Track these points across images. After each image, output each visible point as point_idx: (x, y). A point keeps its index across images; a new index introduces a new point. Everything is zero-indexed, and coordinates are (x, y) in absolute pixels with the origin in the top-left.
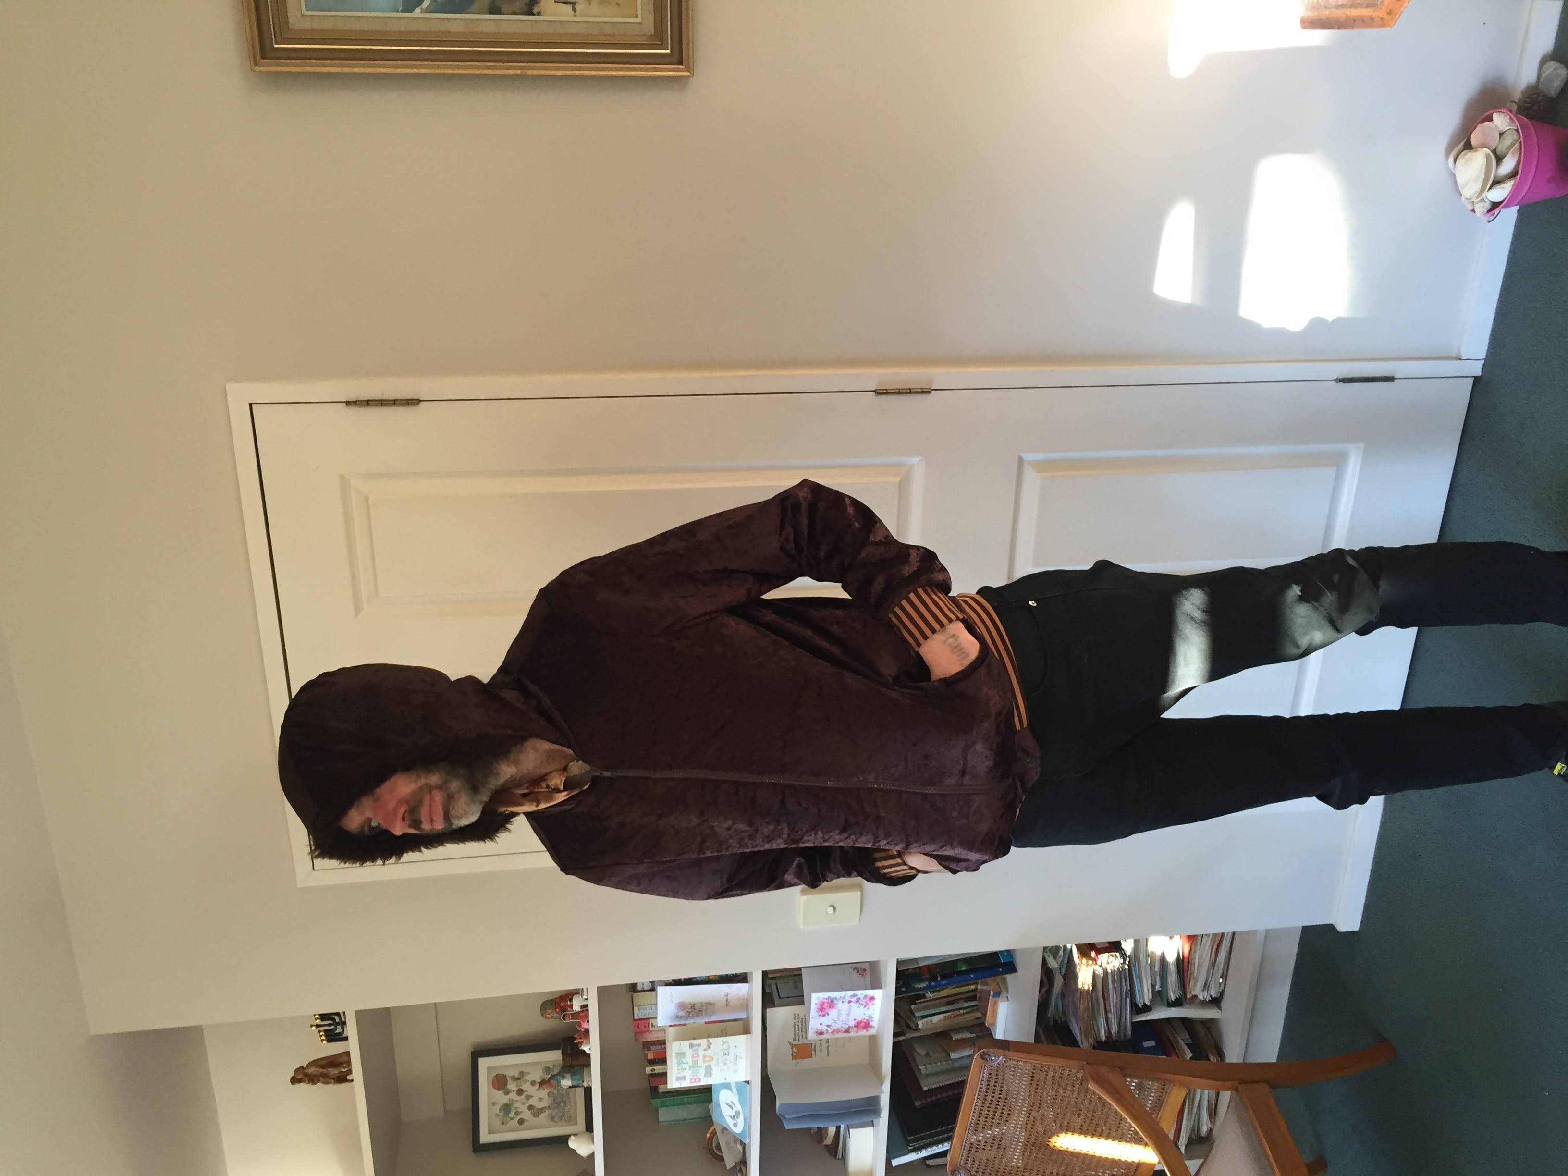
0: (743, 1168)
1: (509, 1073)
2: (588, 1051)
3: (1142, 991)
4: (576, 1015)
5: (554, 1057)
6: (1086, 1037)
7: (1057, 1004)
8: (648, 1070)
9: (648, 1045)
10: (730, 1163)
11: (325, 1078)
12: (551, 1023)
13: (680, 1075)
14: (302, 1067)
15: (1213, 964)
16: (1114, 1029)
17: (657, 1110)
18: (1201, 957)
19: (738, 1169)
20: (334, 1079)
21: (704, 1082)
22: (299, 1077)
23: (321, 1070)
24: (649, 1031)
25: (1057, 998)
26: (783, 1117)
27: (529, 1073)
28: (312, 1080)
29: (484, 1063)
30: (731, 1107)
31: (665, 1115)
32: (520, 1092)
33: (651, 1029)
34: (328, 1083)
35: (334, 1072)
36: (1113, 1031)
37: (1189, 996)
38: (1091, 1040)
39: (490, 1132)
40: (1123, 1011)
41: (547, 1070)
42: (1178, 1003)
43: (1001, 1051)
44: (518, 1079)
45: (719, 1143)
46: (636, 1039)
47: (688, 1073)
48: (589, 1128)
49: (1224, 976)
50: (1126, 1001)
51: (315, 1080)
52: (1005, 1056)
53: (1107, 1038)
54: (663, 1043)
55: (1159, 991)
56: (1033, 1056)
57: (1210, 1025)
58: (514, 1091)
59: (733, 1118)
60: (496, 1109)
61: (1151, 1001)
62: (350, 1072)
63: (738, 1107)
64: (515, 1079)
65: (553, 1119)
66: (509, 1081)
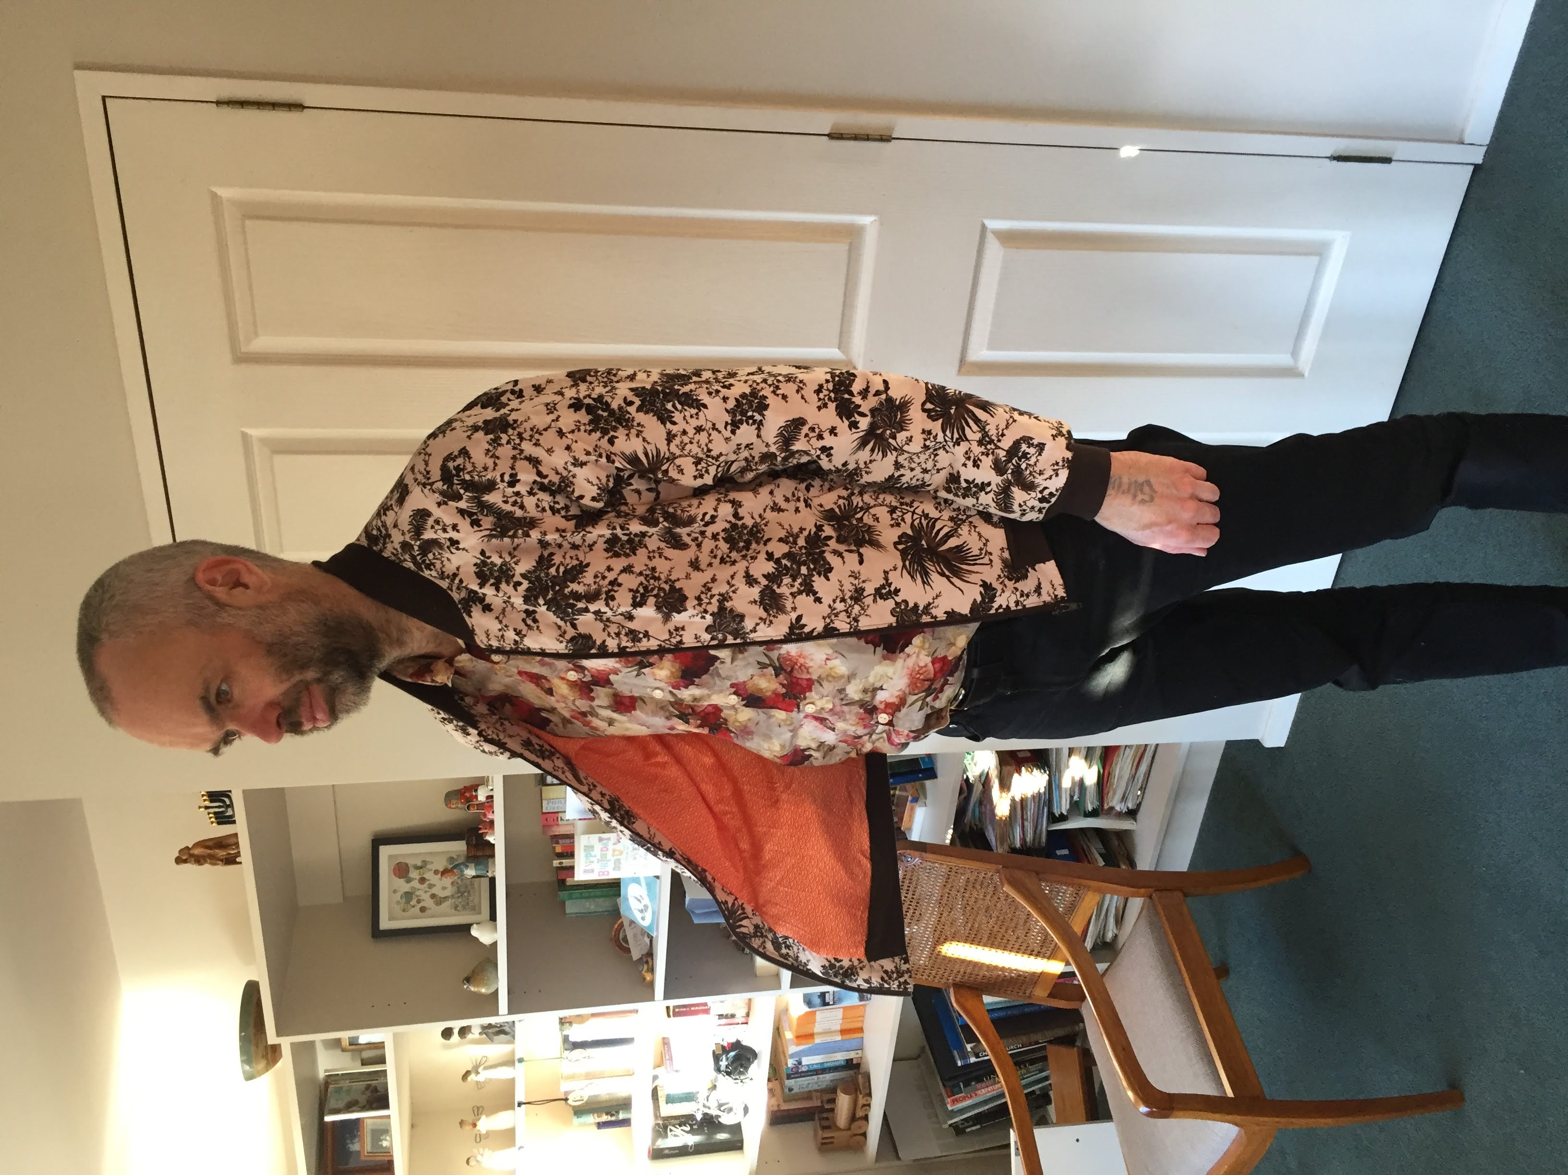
0: (649, 960)
1: (410, 862)
2: (492, 842)
3: (1060, 802)
4: (481, 806)
5: (459, 847)
6: (1002, 844)
7: (974, 811)
8: (556, 863)
9: (556, 838)
10: (636, 954)
11: (213, 860)
12: (455, 814)
13: (587, 868)
14: (187, 848)
15: (1133, 777)
16: (1029, 837)
17: (564, 902)
18: (1121, 769)
19: (644, 960)
20: (222, 861)
21: (613, 875)
22: (184, 857)
23: (209, 851)
24: (558, 825)
25: (974, 805)
26: (693, 912)
27: (431, 863)
28: (199, 860)
29: (385, 851)
30: (639, 900)
31: (571, 908)
32: (422, 880)
33: (560, 822)
34: (216, 864)
35: (221, 853)
36: (1028, 840)
37: (1106, 807)
38: (1006, 847)
39: (389, 920)
40: (1040, 820)
41: (451, 859)
42: (1094, 814)
43: (917, 853)
44: (421, 868)
45: (626, 936)
46: (544, 833)
47: (597, 867)
48: (493, 917)
49: (1143, 789)
50: (1043, 809)
51: (202, 861)
52: (922, 858)
53: (1022, 845)
54: (571, 837)
55: (1076, 802)
56: (949, 859)
57: (1124, 836)
58: (415, 879)
59: (641, 911)
60: (398, 896)
61: (1068, 811)
62: (238, 854)
63: (646, 901)
64: (417, 868)
65: (456, 908)
66: (411, 869)
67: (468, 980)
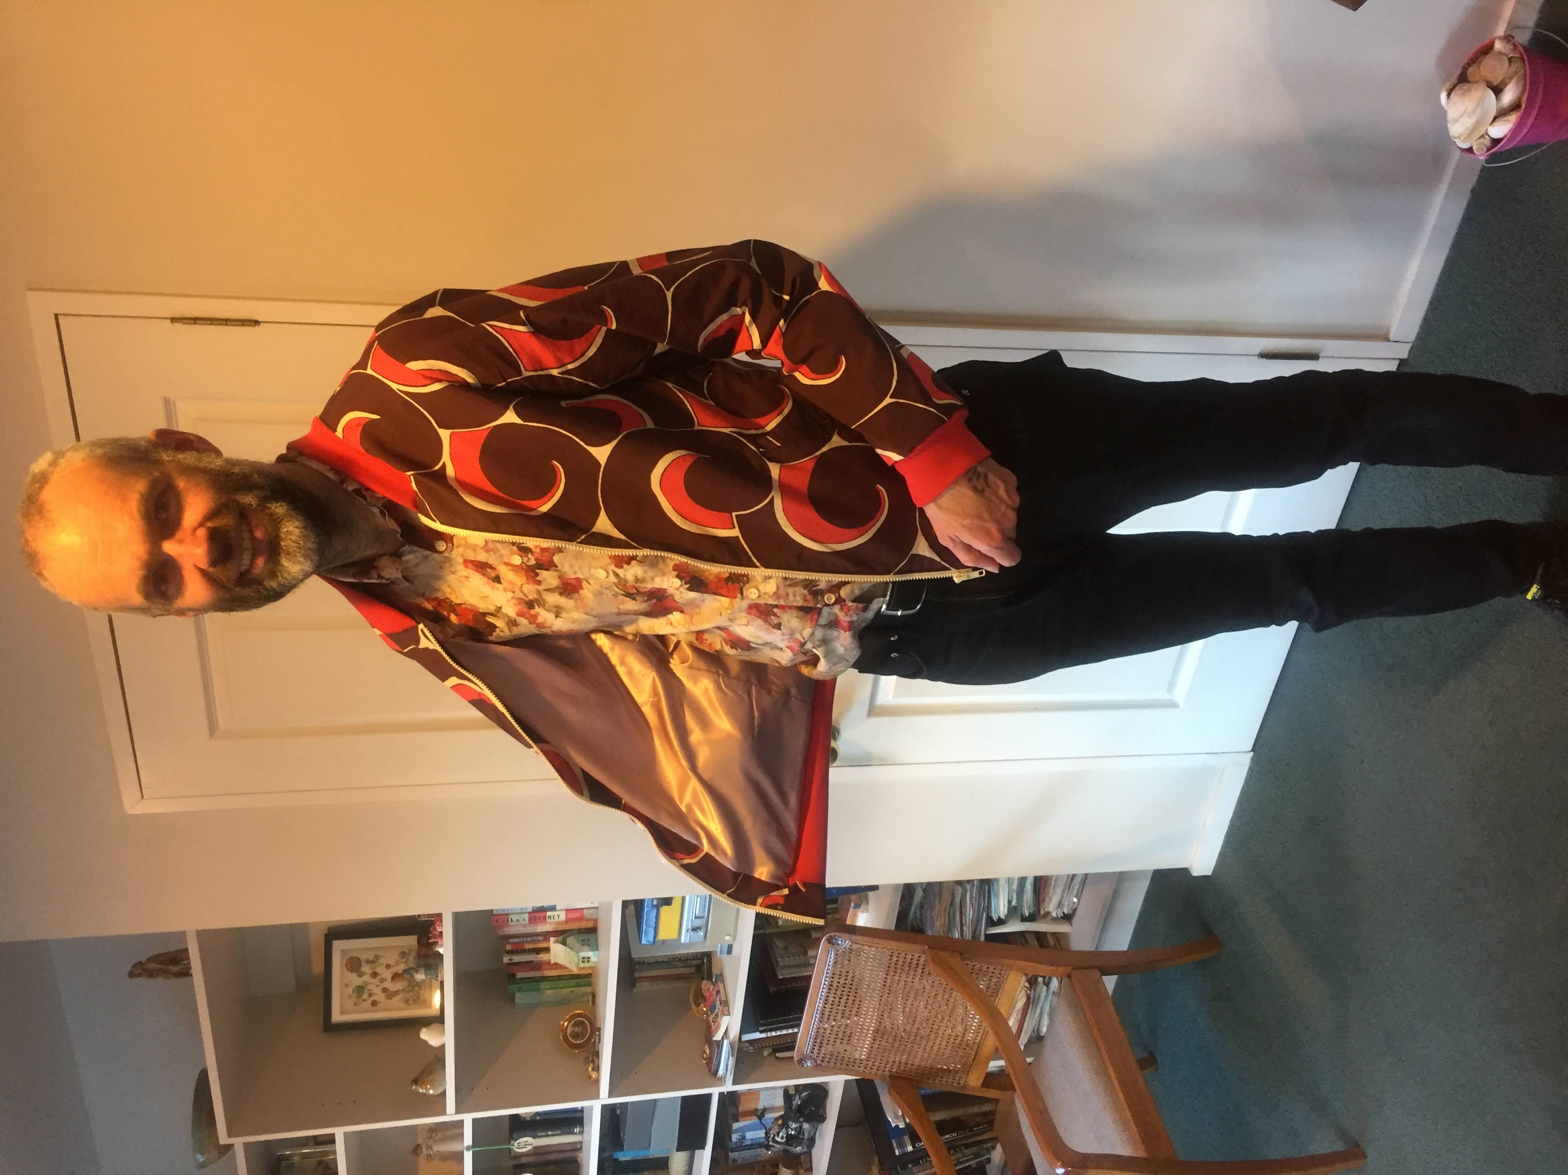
1: (363, 957)
2: (442, 953)
3: (999, 905)
5: (410, 941)
7: (915, 915)
8: (506, 959)
9: (506, 938)
11: (166, 973)
14: (140, 963)
15: (1069, 886)
17: (514, 995)
19: (591, 1059)
20: (172, 974)
22: (137, 972)
23: (162, 966)
24: (508, 925)
25: (916, 907)
27: (384, 957)
28: (151, 974)
29: (338, 946)
31: (520, 998)
32: (374, 975)
33: (510, 923)
34: (168, 978)
35: (174, 969)
37: (1042, 912)
39: (341, 1013)
40: (979, 924)
41: (403, 954)
42: (1032, 918)
44: (373, 962)
46: (494, 934)
49: (1079, 895)
50: (982, 915)
51: (155, 975)
55: (1015, 907)
57: (1060, 938)
58: (367, 973)
60: (350, 990)
61: (1006, 916)
62: (189, 968)
64: (368, 962)
65: (407, 1001)
66: (363, 964)
67: (416, 1081)
